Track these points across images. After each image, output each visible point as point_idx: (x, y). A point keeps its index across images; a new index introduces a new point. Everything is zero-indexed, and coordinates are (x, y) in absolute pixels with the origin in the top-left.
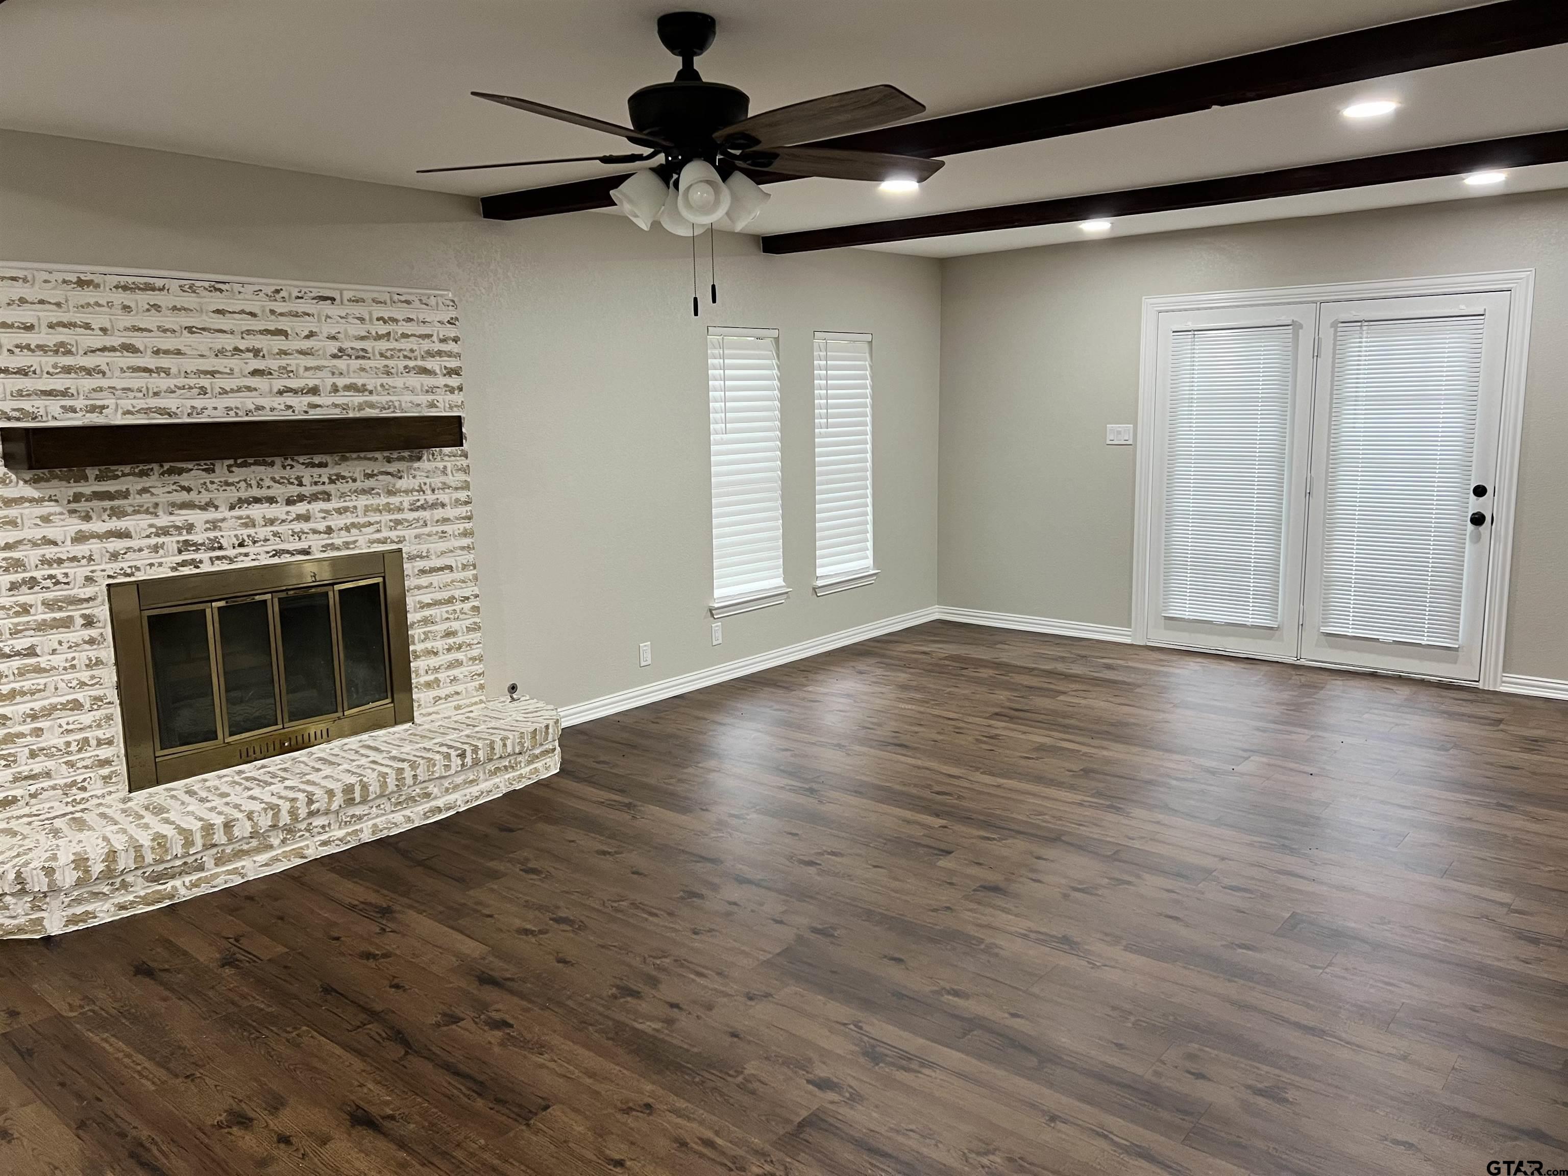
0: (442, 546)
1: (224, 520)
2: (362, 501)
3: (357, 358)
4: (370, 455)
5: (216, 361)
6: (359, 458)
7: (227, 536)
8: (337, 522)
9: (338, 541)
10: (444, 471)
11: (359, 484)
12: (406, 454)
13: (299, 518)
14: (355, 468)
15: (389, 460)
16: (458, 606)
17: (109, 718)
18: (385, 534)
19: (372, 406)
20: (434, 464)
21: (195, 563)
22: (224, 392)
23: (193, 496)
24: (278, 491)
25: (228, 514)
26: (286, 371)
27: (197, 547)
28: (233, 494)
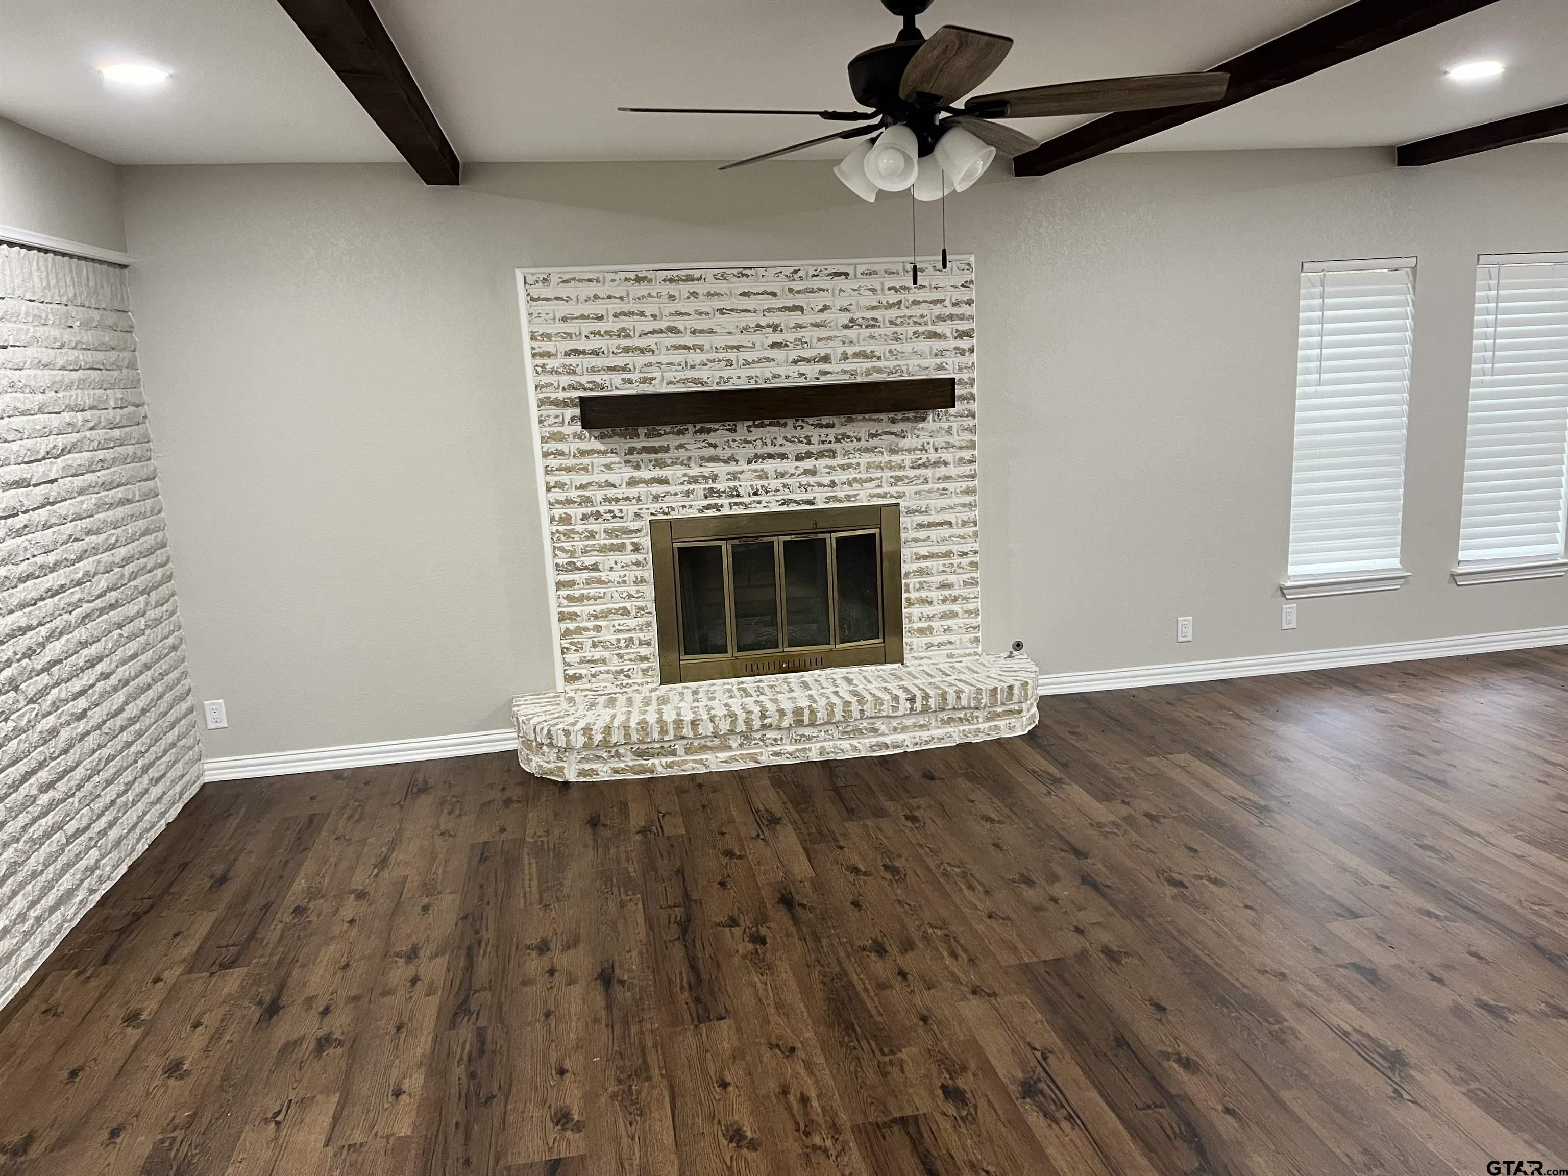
0: (943, 502)
1: (742, 472)
2: (865, 459)
3: (867, 327)
4: (875, 416)
5: (742, 336)
6: (864, 419)
7: (745, 485)
8: (841, 477)
9: (841, 494)
10: (949, 431)
11: (863, 444)
12: (911, 415)
13: (806, 472)
14: (860, 428)
15: (894, 421)
16: (956, 561)
17: (649, 624)
18: (886, 489)
19: (879, 370)
20: (938, 425)
21: (718, 507)
22: (747, 363)
23: (719, 451)
24: (789, 448)
25: (746, 467)
26: (800, 342)
27: (719, 494)
28: (750, 451)
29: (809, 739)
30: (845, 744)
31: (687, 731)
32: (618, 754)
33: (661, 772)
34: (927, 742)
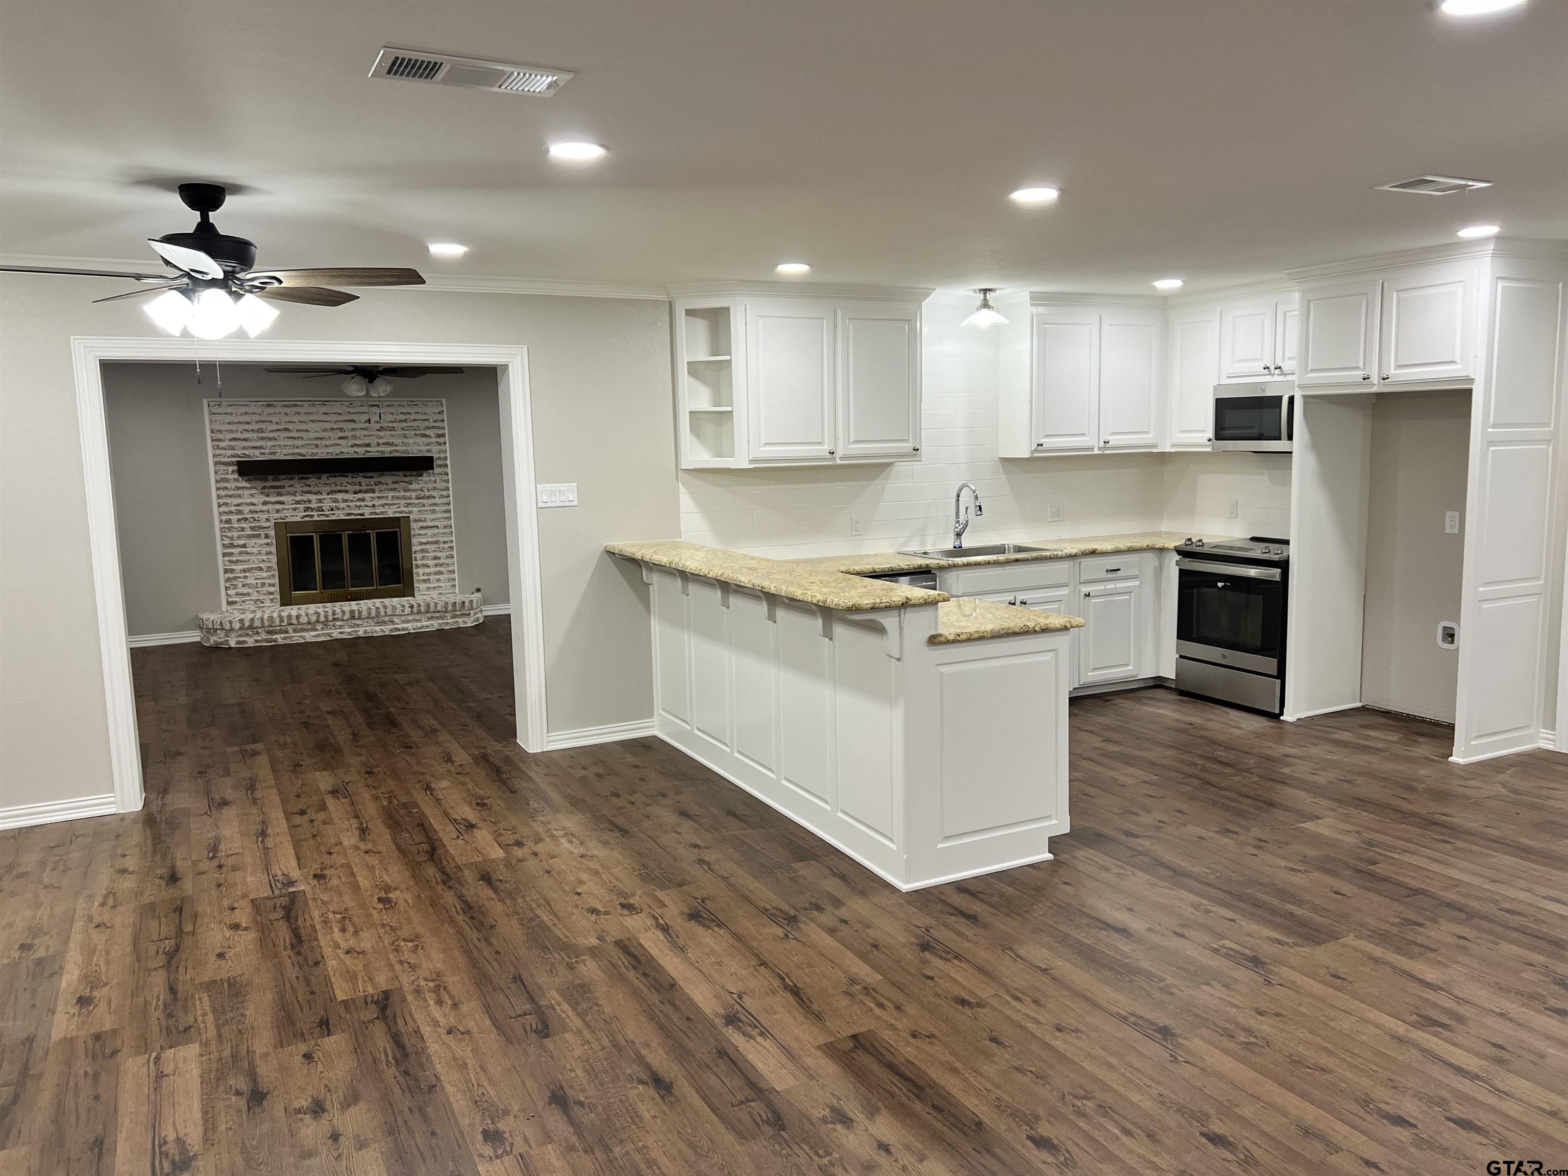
0: (434, 516)
1: (324, 499)
2: (391, 494)
3: (390, 430)
4: (396, 473)
5: (323, 433)
6: (390, 475)
7: (326, 505)
8: (378, 502)
9: (378, 511)
10: (435, 482)
11: (389, 486)
12: (414, 473)
13: (359, 500)
14: (388, 479)
15: (405, 476)
16: (442, 545)
17: (274, 576)
18: (402, 509)
19: (396, 451)
20: (428, 479)
21: (311, 516)
22: (326, 446)
23: (311, 489)
24: (349, 488)
25: (326, 497)
26: (354, 437)
27: (312, 509)
28: (329, 489)
29: (358, 626)
30: (378, 629)
31: (294, 621)
32: (258, 633)
33: (281, 642)
34: (420, 628)
